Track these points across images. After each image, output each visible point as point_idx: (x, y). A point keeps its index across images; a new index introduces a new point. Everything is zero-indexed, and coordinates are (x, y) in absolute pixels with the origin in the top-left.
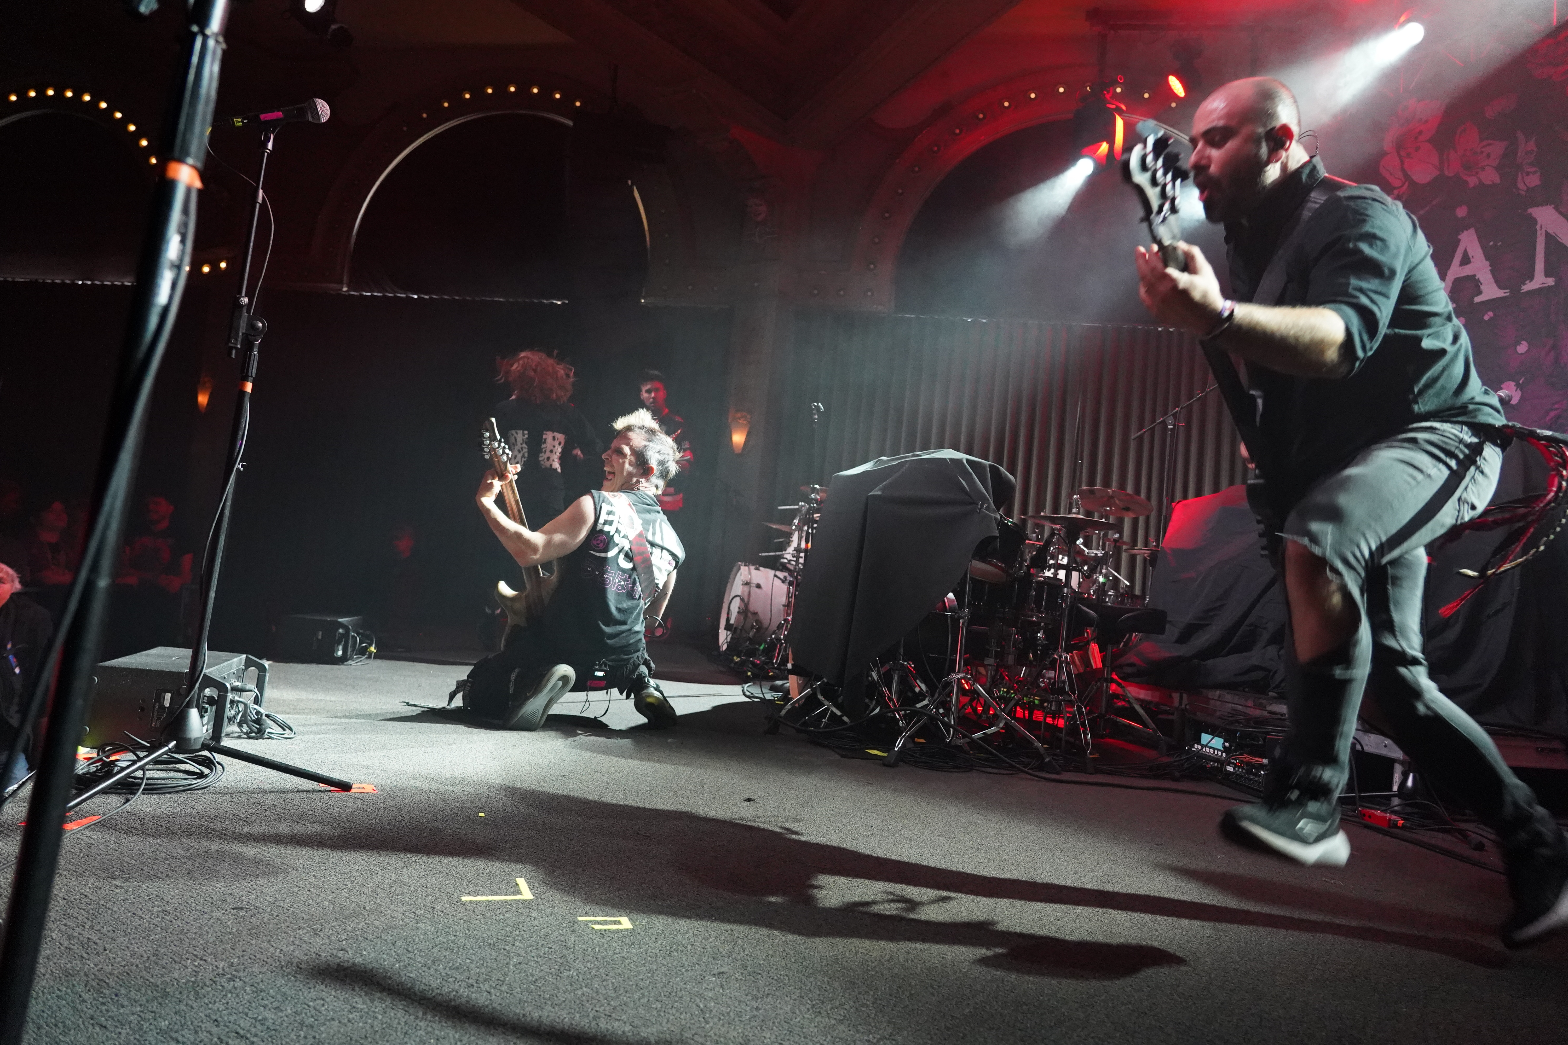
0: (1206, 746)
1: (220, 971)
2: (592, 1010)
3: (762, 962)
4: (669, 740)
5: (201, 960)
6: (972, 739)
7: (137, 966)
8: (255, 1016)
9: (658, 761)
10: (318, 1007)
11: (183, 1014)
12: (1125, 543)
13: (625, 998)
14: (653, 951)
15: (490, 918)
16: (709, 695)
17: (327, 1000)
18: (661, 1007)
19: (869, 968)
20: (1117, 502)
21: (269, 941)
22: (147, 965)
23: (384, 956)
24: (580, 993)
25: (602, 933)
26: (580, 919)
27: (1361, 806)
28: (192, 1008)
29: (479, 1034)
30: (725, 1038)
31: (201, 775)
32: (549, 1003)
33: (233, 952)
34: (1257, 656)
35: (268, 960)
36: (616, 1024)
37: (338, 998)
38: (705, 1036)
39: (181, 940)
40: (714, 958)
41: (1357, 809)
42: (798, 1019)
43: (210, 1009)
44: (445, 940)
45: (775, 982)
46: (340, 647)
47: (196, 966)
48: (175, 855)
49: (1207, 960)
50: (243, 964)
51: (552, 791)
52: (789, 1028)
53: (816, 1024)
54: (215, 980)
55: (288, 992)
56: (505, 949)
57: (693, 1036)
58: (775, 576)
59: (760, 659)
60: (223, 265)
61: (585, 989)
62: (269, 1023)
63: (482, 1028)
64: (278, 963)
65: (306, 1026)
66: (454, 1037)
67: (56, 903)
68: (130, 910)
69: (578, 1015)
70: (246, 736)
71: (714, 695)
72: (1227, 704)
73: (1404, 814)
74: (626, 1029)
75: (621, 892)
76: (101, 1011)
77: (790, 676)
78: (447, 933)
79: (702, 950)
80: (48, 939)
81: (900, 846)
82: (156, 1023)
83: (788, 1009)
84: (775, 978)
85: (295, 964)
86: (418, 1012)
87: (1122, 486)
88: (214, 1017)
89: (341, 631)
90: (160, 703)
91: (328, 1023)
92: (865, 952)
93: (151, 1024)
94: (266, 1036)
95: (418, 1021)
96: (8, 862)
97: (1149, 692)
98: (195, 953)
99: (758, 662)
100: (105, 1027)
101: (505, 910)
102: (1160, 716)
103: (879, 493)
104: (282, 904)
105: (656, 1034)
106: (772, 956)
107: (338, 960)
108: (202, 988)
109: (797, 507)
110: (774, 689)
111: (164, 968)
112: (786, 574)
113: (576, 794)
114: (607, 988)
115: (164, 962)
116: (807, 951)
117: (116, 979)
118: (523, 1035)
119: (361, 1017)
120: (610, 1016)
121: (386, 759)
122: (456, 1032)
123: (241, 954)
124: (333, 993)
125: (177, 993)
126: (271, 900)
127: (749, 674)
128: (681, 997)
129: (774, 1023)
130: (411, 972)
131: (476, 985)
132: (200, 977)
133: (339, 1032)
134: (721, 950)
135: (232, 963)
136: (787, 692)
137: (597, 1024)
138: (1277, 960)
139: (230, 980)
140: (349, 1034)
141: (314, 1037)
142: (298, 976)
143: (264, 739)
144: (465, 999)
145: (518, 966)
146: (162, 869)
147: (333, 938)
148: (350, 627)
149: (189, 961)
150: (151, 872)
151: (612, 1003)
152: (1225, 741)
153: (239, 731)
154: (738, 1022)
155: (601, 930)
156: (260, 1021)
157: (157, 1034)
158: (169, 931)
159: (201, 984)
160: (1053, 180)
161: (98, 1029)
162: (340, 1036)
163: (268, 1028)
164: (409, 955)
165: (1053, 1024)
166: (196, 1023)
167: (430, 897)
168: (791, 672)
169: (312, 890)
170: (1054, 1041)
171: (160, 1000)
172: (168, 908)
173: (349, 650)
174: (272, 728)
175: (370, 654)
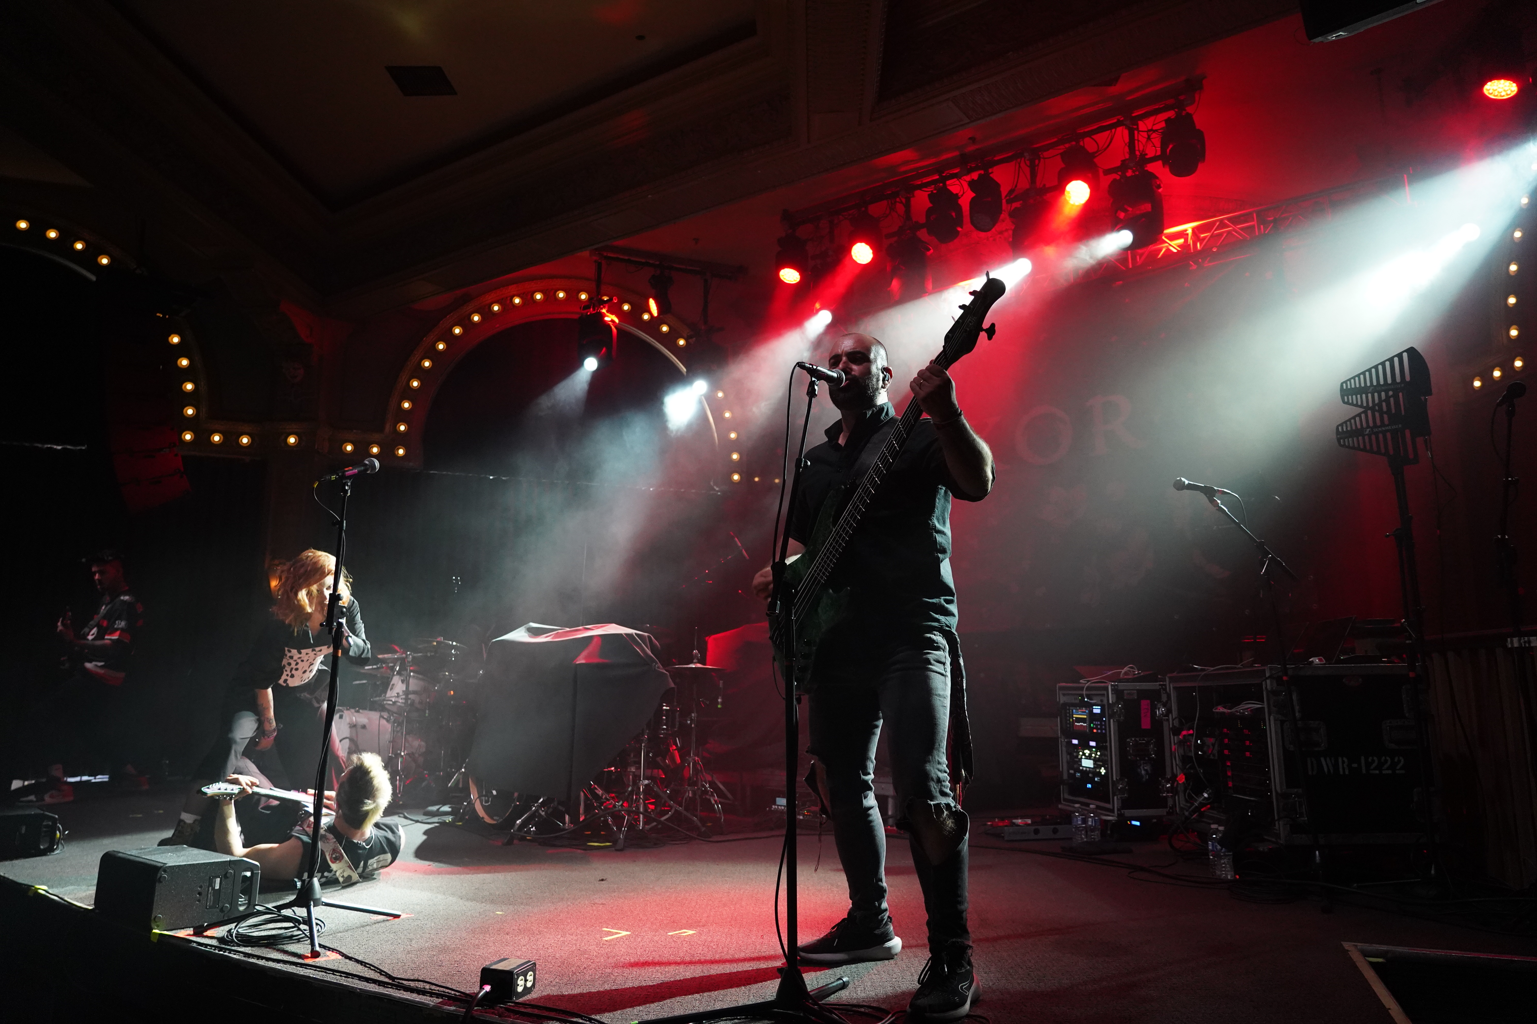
0: (780, 806)
46: (47, 839)
58: (381, 717)
89: (46, 823)
90: (212, 886)
103: (583, 662)
112: (389, 714)
160: (575, 374)
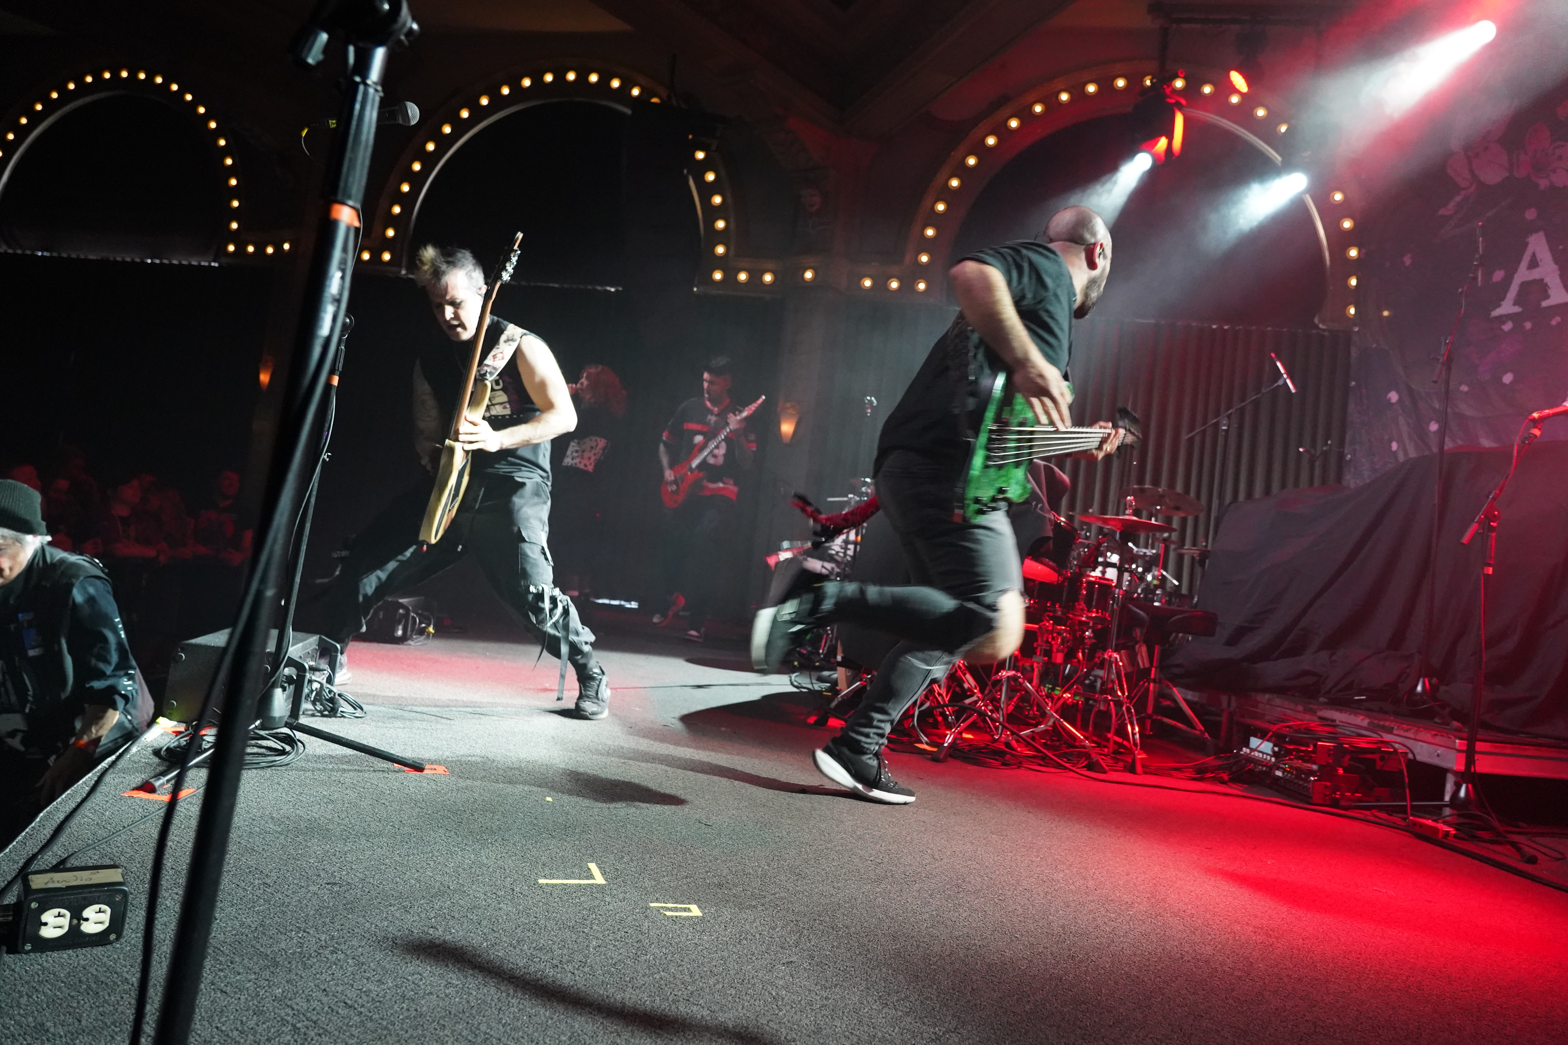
0: (1255, 750)
1: (323, 943)
2: (671, 993)
3: (828, 953)
4: (723, 729)
5: (304, 932)
6: (1020, 737)
7: (247, 936)
8: (361, 987)
9: (713, 750)
10: (416, 982)
11: (294, 982)
12: (1173, 542)
13: (701, 984)
14: (724, 939)
15: (567, 901)
16: (758, 684)
17: (424, 975)
18: (736, 994)
19: (931, 962)
20: (1167, 500)
21: (364, 916)
22: (256, 935)
23: (472, 935)
24: (658, 977)
25: (674, 920)
26: (652, 905)
27: (1412, 815)
28: (302, 977)
29: (567, 1013)
30: (798, 1025)
31: (283, 752)
32: (630, 985)
33: (332, 925)
34: (1308, 661)
35: (366, 935)
36: (695, 1008)
37: (434, 973)
38: (780, 1023)
39: (284, 913)
40: (782, 948)
41: (1408, 818)
42: (866, 1010)
43: (318, 979)
44: (527, 921)
45: (841, 973)
46: (400, 627)
47: (300, 938)
48: (268, 829)
49: (1261, 965)
50: (343, 937)
51: (613, 778)
52: (858, 1018)
53: (884, 1015)
54: (319, 951)
55: (387, 966)
56: (584, 932)
57: (768, 1022)
59: (805, 649)
60: (286, 246)
61: (662, 973)
62: (374, 995)
63: (570, 1007)
64: (375, 938)
65: (408, 999)
66: (545, 1015)
67: (166, 873)
68: (234, 881)
69: (658, 998)
70: (319, 714)
71: (762, 684)
72: (1277, 708)
73: (1457, 824)
74: (704, 1014)
75: (688, 880)
76: (220, 977)
77: (839, 668)
78: (528, 915)
79: (770, 939)
80: (163, 907)
81: (954, 843)
82: (270, 990)
83: (856, 999)
84: (842, 969)
85: (390, 940)
86: (509, 990)
87: (1172, 485)
88: (323, 987)
89: (401, 611)
91: (427, 997)
92: (926, 946)
93: (266, 991)
94: (372, 1007)
95: (510, 999)
96: (117, 832)
97: (1197, 694)
98: (298, 925)
99: (805, 652)
100: (226, 993)
101: (580, 894)
102: (1207, 717)
104: (371, 880)
105: (733, 1019)
106: (837, 948)
107: (430, 937)
108: (308, 959)
109: (845, 499)
110: (821, 680)
111: (271, 938)
112: (833, 565)
113: (637, 781)
114: (683, 973)
115: (271, 933)
116: (870, 943)
117: (229, 946)
118: (608, 1015)
119: (457, 992)
120: (688, 1000)
121: (453, 741)
122: (546, 1011)
123: (339, 927)
124: (429, 968)
125: (286, 963)
126: (361, 876)
127: (796, 663)
128: (754, 984)
129: (843, 1012)
130: (498, 951)
131: (560, 966)
132: (305, 949)
133: (438, 1005)
134: (788, 940)
135: (333, 936)
136: (835, 683)
137: (677, 1008)
138: (1330, 968)
139: (332, 952)
140: (447, 1008)
141: (416, 1010)
142: (395, 951)
143: (336, 717)
144: (551, 979)
145: (597, 949)
146: (257, 843)
147: (423, 916)
148: (411, 608)
149: (294, 933)
150: (248, 846)
151: (689, 987)
152: (1275, 745)
153: (313, 708)
154: (809, 1011)
155: (672, 917)
156: (365, 992)
157: (274, 1001)
158: (272, 903)
159: (307, 955)
161: (219, 995)
162: (439, 1009)
163: (373, 999)
164: (495, 935)
165: (1111, 1023)
166: (306, 992)
167: (509, 879)
168: (840, 664)
169: (398, 868)
170: (1113, 1040)
171: (272, 969)
172: (268, 881)
173: (409, 629)
174: (345, 707)
175: (429, 633)
